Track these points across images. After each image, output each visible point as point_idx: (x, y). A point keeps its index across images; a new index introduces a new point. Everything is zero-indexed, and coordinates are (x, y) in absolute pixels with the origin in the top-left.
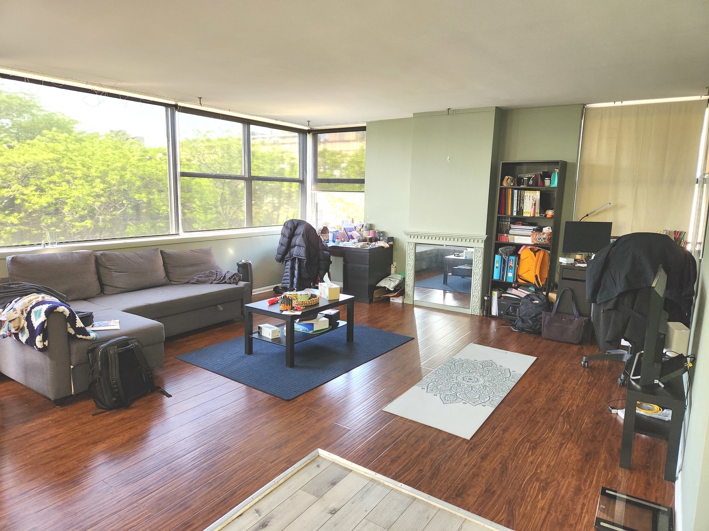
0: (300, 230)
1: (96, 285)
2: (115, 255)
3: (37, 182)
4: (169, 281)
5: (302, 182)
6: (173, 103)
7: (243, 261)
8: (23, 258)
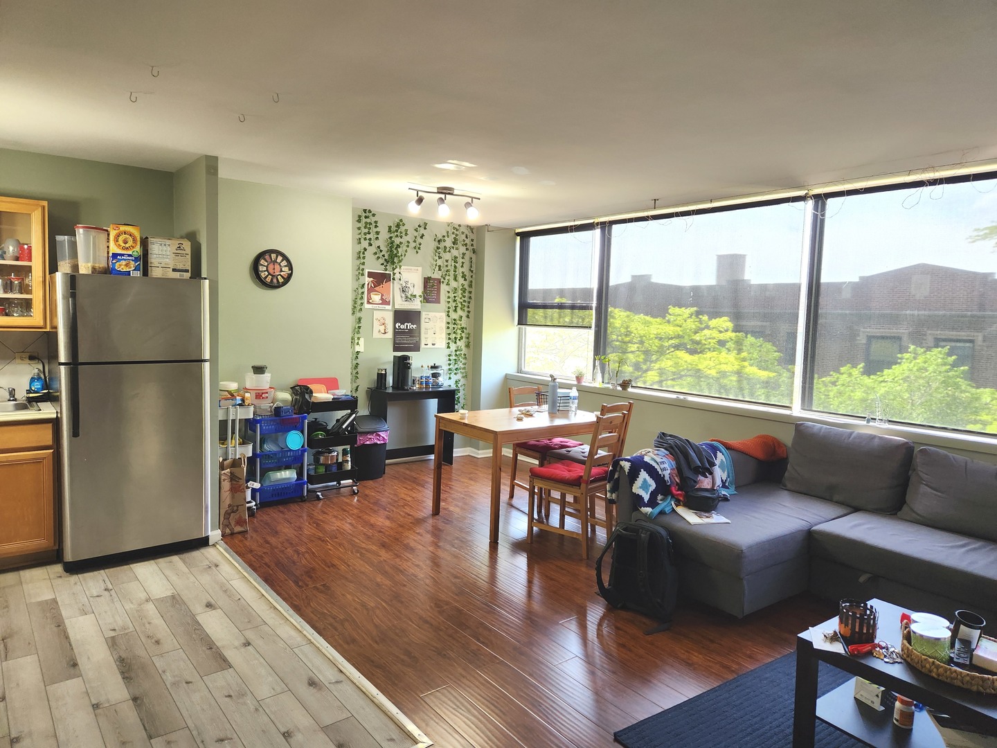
2: (947, 457)
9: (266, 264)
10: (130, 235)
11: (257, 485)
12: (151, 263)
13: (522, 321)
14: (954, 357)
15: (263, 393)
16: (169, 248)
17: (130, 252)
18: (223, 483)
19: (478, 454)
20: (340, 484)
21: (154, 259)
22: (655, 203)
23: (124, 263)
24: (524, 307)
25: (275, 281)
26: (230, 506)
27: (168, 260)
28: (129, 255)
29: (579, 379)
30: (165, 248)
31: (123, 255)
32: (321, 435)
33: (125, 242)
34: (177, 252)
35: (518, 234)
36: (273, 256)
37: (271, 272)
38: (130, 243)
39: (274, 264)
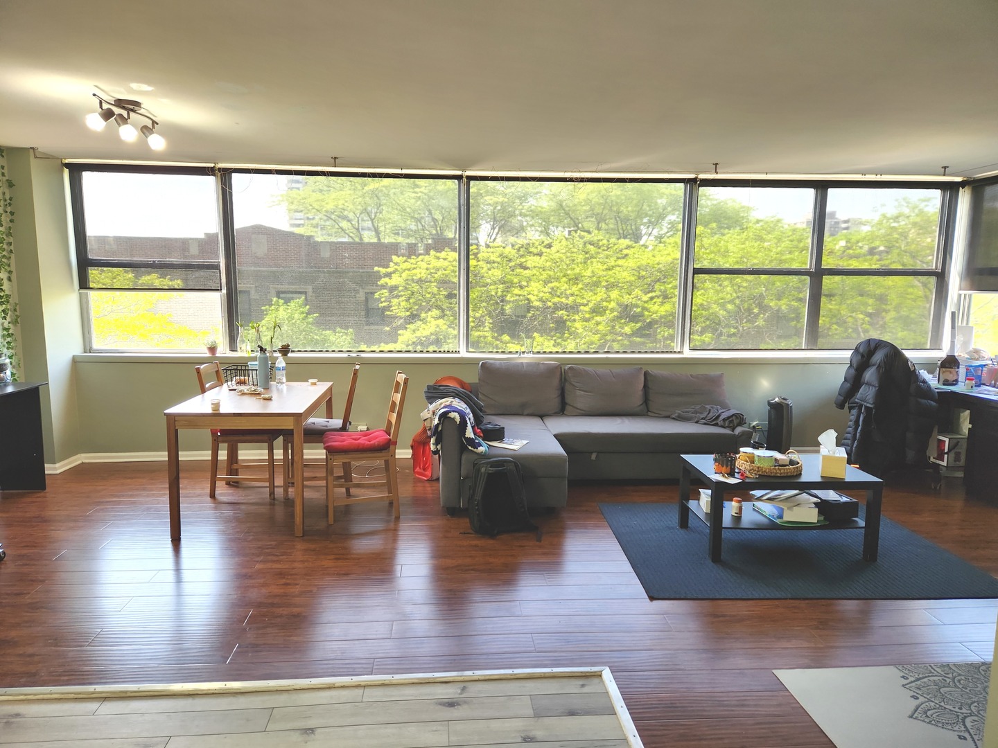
0: (878, 357)
1: (555, 403)
2: (584, 370)
3: (662, 288)
4: (645, 410)
5: (941, 276)
6: (692, 176)
7: (777, 399)
8: (491, 364)
13: (84, 284)
14: (308, 307)
19: (55, 469)
22: (335, 161)
24: (84, 263)
29: (212, 349)
35: (68, 165)
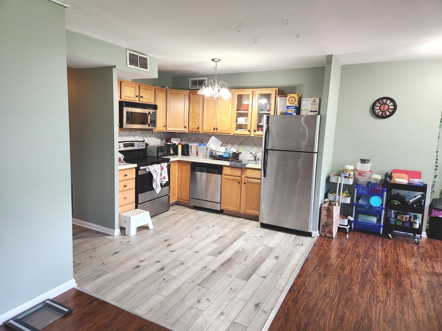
9: (380, 105)
10: (294, 98)
11: (352, 219)
12: (302, 109)
15: (362, 173)
16: (309, 102)
17: (293, 105)
18: (322, 211)
20: (415, 236)
21: (303, 107)
23: (290, 109)
25: (384, 114)
26: (325, 223)
27: (308, 107)
28: (293, 106)
30: (308, 102)
31: (290, 106)
32: (397, 203)
33: (292, 101)
34: (313, 103)
36: (385, 101)
37: (382, 109)
38: (293, 101)
39: (384, 105)
